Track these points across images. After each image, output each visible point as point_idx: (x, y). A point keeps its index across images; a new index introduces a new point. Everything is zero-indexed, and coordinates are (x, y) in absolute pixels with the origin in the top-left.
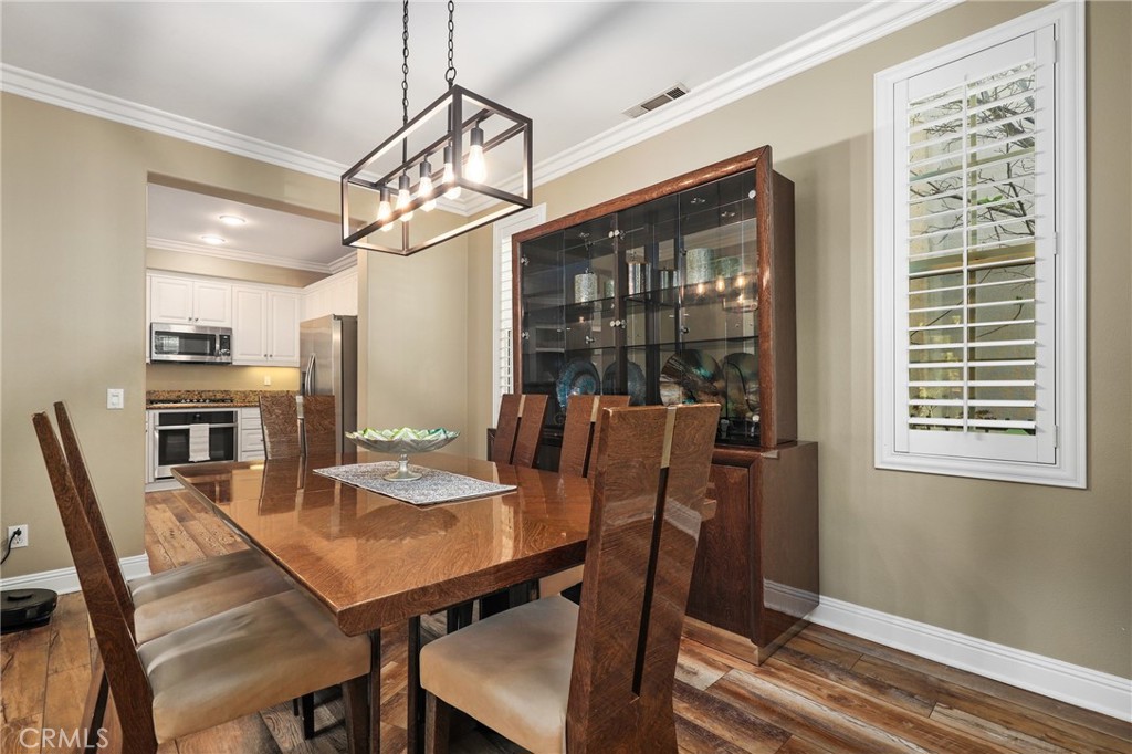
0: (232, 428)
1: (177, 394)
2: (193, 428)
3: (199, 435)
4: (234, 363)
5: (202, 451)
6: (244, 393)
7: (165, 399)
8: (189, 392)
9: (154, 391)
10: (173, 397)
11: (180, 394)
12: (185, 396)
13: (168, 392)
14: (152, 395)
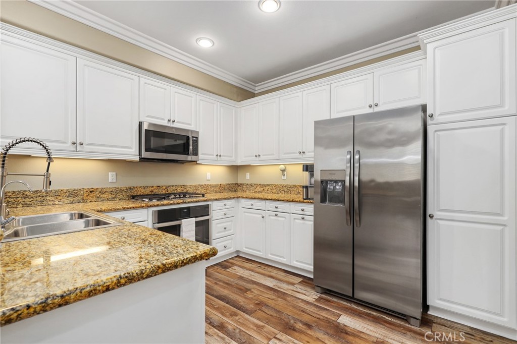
0: (208, 220)
2: (183, 222)
3: (189, 229)
7: (142, 194)
8: (159, 186)
9: (134, 187)
10: (147, 192)
11: (152, 188)
12: (156, 191)
13: (144, 188)
14: (132, 191)
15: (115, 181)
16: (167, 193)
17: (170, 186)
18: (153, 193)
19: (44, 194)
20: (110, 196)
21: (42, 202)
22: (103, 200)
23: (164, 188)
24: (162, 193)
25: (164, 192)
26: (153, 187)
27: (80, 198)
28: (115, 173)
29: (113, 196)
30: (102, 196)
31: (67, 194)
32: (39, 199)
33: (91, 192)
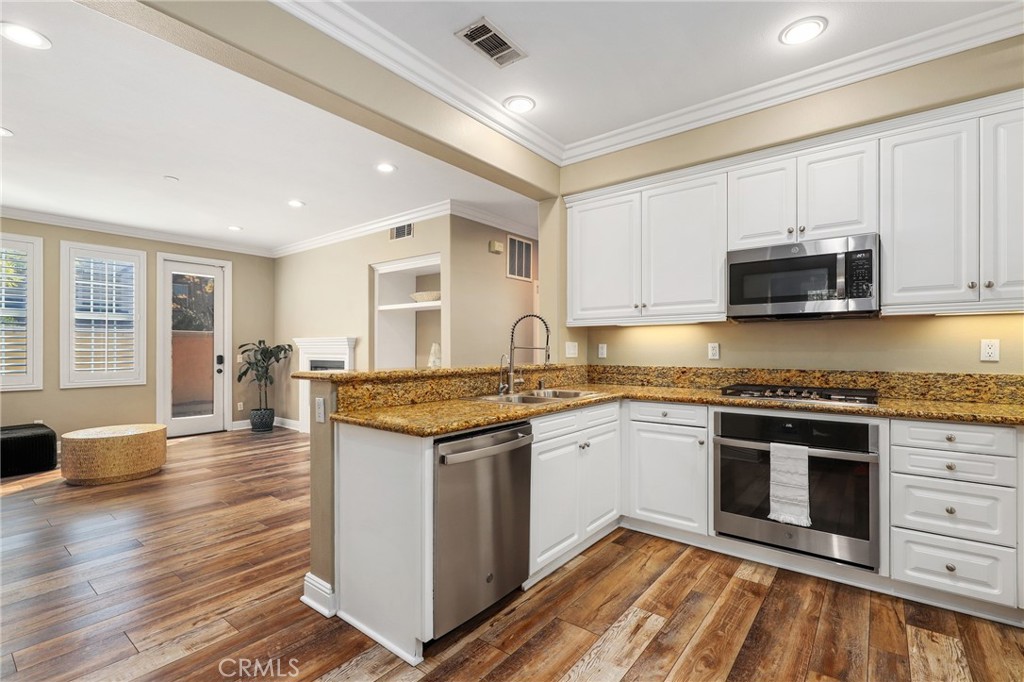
0: (866, 465)
1: (784, 375)
2: (777, 449)
3: (790, 466)
4: (885, 312)
5: (793, 503)
6: (924, 378)
7: (765, 383)
8: (804, 371)
9: (749, 370)
10: (778, 379)
11: (788, 374)
12: (796, 380)
13: (770, 372)
14: (746, 376)
15: (717, 357)
16: (825, 386)
17: (832, 372)
18: (788, 384)
19: (634, 371)
20: (709, 381)
21: (633, 380)
22: (699, 387)
23: (818, 375)
24: (812, 385)
25: (817, 383)
26: (788, 371)
27: (669, 380)
28: (717, 345)
29: (714, 382)
30: (697, 380)
31: (656, 373)
32: (630, 377)
33: (683, 373)
